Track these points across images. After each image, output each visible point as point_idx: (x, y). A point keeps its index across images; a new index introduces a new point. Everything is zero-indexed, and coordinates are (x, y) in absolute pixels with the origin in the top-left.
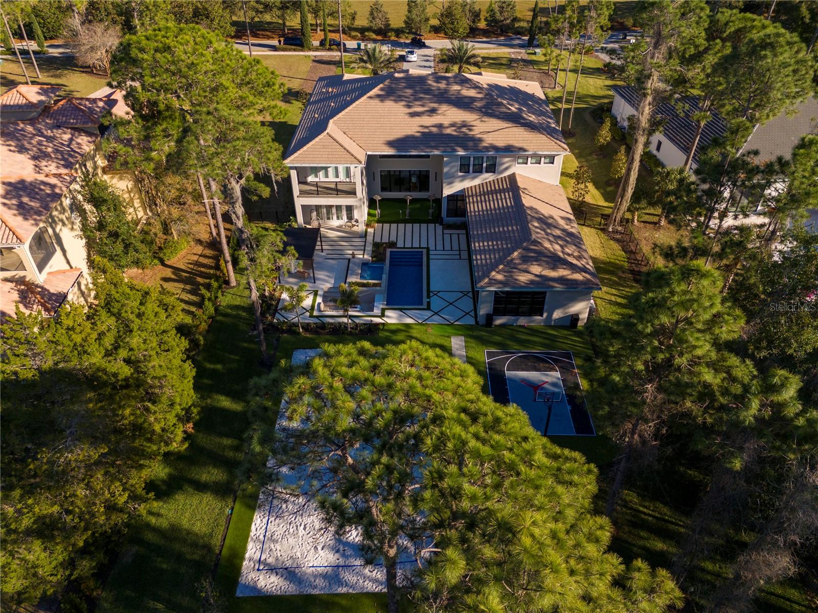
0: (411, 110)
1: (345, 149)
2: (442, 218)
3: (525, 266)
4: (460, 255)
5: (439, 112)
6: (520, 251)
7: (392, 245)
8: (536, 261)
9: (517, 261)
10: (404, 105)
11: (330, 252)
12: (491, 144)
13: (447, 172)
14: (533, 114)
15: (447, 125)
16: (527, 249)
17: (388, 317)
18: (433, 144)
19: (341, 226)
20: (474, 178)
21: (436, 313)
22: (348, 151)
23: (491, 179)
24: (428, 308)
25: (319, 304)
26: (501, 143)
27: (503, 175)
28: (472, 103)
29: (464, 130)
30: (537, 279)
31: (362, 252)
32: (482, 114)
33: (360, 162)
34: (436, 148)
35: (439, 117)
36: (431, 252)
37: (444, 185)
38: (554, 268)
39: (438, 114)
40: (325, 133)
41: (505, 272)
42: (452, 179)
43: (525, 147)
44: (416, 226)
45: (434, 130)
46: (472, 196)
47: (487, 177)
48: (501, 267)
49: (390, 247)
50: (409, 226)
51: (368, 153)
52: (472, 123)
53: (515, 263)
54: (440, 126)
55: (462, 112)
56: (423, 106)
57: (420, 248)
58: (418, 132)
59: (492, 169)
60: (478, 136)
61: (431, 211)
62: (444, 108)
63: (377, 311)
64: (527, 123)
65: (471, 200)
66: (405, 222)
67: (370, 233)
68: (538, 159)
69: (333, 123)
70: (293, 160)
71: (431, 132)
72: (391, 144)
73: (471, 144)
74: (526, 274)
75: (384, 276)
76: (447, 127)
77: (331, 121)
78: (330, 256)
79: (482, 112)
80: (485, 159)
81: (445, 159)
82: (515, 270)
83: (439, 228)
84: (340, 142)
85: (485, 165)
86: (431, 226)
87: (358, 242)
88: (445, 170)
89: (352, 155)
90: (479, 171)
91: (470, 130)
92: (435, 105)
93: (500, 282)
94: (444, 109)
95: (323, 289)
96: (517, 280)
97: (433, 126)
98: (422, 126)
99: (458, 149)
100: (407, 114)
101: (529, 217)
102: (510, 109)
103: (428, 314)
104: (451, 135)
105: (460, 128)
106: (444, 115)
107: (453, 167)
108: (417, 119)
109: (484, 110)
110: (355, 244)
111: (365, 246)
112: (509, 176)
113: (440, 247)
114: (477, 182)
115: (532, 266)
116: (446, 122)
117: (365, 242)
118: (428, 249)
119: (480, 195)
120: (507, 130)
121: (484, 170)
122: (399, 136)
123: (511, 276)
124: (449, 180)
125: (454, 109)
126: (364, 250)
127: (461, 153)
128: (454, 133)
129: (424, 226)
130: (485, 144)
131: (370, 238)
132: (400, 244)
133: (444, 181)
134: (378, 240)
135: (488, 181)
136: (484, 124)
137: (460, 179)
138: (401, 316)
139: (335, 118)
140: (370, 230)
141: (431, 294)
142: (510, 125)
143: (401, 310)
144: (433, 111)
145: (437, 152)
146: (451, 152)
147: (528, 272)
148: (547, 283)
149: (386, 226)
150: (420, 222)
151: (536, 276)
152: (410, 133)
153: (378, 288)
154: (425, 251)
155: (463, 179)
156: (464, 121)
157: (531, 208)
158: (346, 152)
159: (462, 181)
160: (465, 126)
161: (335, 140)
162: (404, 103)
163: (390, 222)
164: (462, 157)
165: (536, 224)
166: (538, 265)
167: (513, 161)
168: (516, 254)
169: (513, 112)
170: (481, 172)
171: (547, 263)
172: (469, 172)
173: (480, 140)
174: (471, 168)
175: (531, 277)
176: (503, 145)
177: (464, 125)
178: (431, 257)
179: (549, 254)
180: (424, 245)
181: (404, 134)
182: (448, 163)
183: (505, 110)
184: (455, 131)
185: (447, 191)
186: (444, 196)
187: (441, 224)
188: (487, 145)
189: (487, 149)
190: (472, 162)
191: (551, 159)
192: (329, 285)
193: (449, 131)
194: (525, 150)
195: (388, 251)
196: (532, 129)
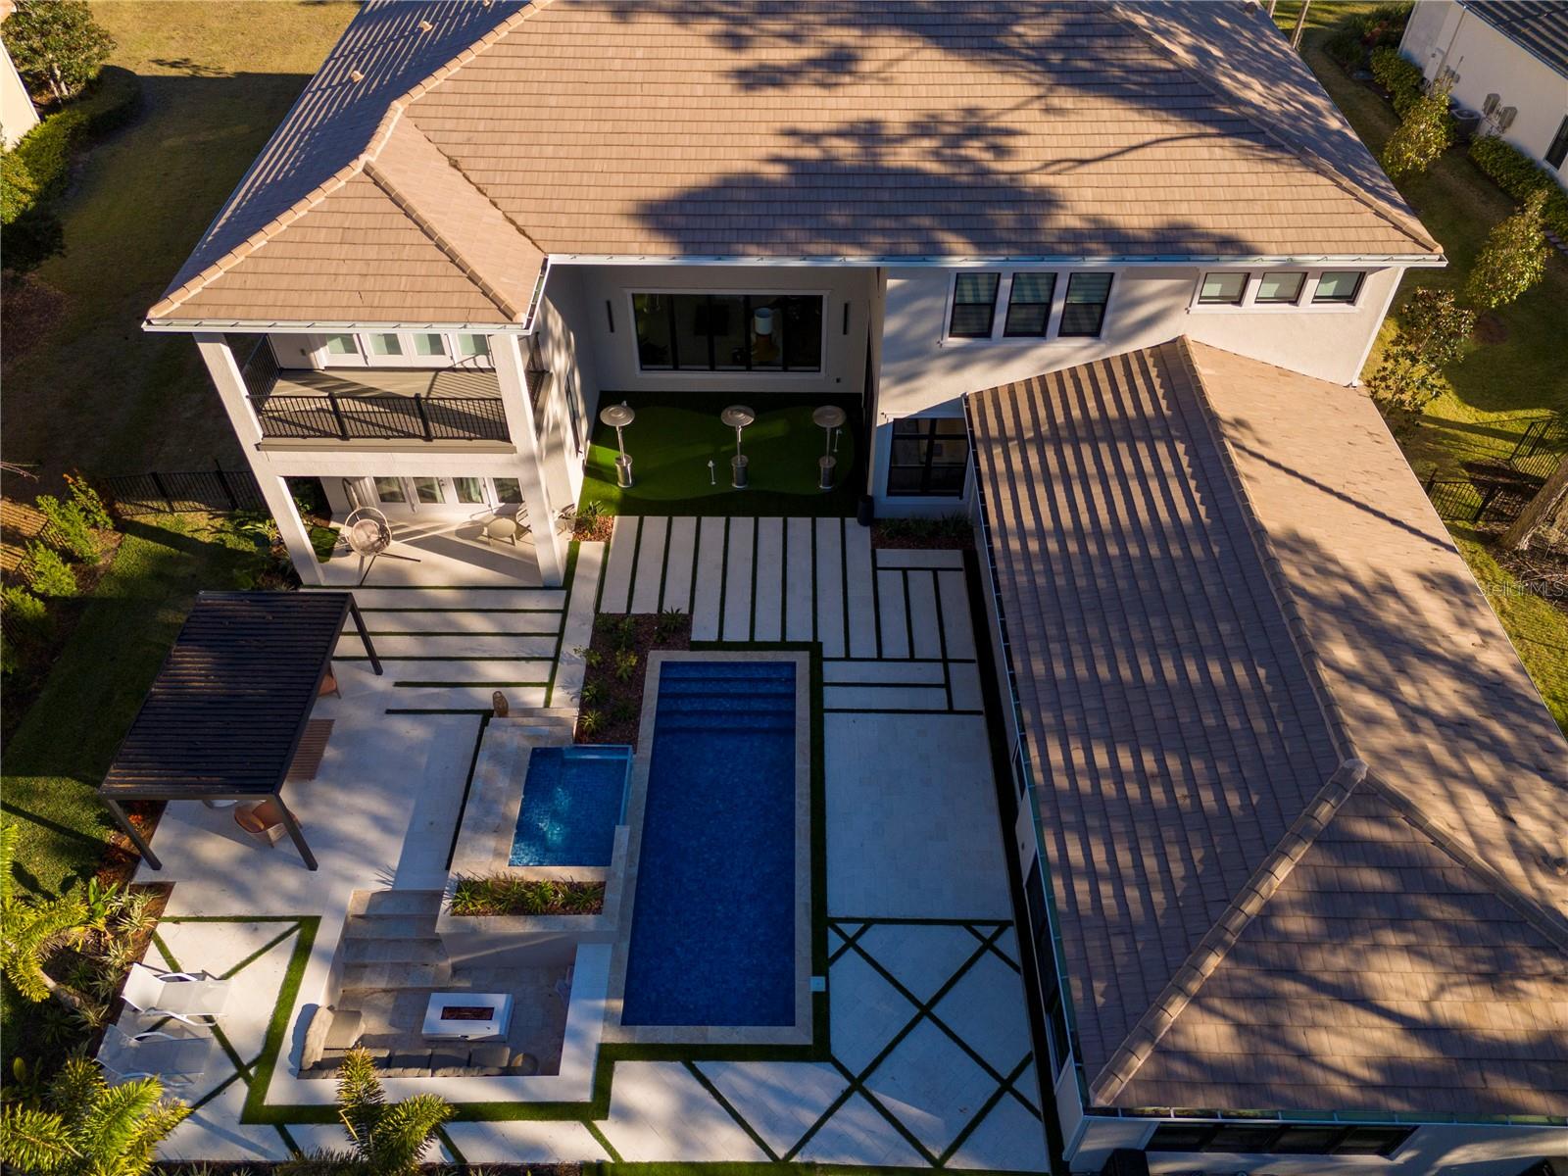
0: (746, 59)
1: (440, 246)
2: (870, 500)
3: (1341, 960)
4: (947, 685)
5: (866, 67)
6: (1300, 851)
7: (672, 628)
8: (1398, 923)
9: (1296, 923)
10: (713, 37)
11: (410, 672)
12: (1094, 219)
13: (897, 337)
14: (1254, 72)
15: (899, 129)
16: (1336, 842)
17: (627, 1116)
18: (840, 217)
19: (473, 531)
20: (1007, 358)
21: (857, 1084)
22: (453, 258)
23: (1078, 361)
24: (819, 1051)
25: (310, 1011)
26: (1136, 217)
27: (1129, 348)
28: (1003, 26)
29: (973, 150)
30: (1415, 1052)
31: (540, 672)
32: (1048, 79)
33: (509, 315)
34: (852, 235)
35: (865, 90)
36: (832, 673)
37: (883, 383)
38: (1499, 976)
39: (863, 78)
40: (357, 166)
41: (1236, 998)
42: (915, 359)
43: (1247, 235)
44: (771, 525)
45: (845, 149)
46: (1004, 440)
47: (1067, 353)
48: (1213, 962)
49: (663, 643)
50: (742, 525)
51: (553, 260)
52: (1007, 121)
53: (1286, 937)
54: (869, 133)
55: (962, 66)
56: (794, 38)
57: (784, 645)
58: (776, 160)
59: (1088, 320)
60: (1038, 180)
61: (826, 463)
62: (885, 48)
63: (574, 1076)
64: (1244, 120)
65: (1000, 465)
66: (725, 506)
67: (589, 562)
68: (1291, 284)
69: (407, 115)
70: (196, 303)
71: (829, 160)
72: (657, 216)
73: (1006, 217)
74: (1355, 1016)
75: (625, 838)
76: (901, 139)
77: (398, 107)
78: (409, 697)
79: (1050, 69)
80: (1062, 285)
81: (891, 283)
82: (1288, 987)
83: (860, 536)
84: (422, 212)
85: (1058, 307)
86: (829, 526)
87: (535, 614)
88: (891, 326)
89: (473, 279)
90: (1031, 326)
91: (1001, 152)
92: (847, 36)
93: (1215, 1073)
94: (888, 54)
95: (340, 910)
96: (1305, 1055)
97: (839, 134)
98: (792, 133)
99: (953, 241)
100: (728, 74)
101: (1302, 607)
102: (1166, 54)
103: (818, 1084)
104: (917, 173)
105: (955, 141)
106: (886, 82)
107: (924, 313)
108: (770, 99)
109: (1056, 58)
110: (520, 623)
111: (560, 635)
112: (1156, 350)
113: (863, 645)
114: (1018, 371)
115: (1379, 961)
116: (895, 115)
117: (564, 612)
118: (814, 648)
119: (1039, 441)
120: (1158, 152)
121: (1054, 325)
122: (691, 181)
123: (1274, 1033)
124: (903, 366)
125: (928, 54)
126: (555, 660)
127: (963, 258)
128: (932, 166)
129: (800, 525)
130: (1066, 220)
131: (584, 592)
132: (704, 628)
133: (884, 368)
134: (615, 604)
135: (1063, 367)
136: (1057, 125)
137: (949, 361)
138: (689, 1108)
139: (418, 93)
140: (591, 550)
141: (835, 943)
142: (1171, 130)
143: (688, 1056)
144: (839, 64)
145: (856, 258)
146: (923, 256)
147: (1362, 1000)
148: (1473, 1080)
149: (655, 525)
150: (785, 506)
151: (1412, 1027)
152: (739, 166)
153: (588, 921)
154: (802, 659)
155: (962, 360)
156: (971, 111)
157: (1298, 544)
158: (443, 265)
159: (957, 368)
160: (975, 132)
161: (397, 201)
162: (714, 26)
163: (670, 509)
164: (961, 276)
165: (1345, 655)
166: (1410, 950)
167: (1178, 292)
168: (1283, 871)
169: (1181, 69)
170: (1041, 334)
171: (1459, 937)
172: (986, 333)
173: (1046, 200)
174: (1000, 319)
175: (1384, 1037)
176: (1149, 222)
177: (975, 127)
178: (832, 697)
179: (1460, 879)
180: (799, 632)
181: (715, 167)
182: (902, 300)
183: (1145, 58)
184: (936, 155)
185: (893, 406)
186: (880, 421)
187: (868, 519)
188: (1074, 223)
189: (1076, 241)
190: (1004, 297)
191: (1349, 287)
192: (372, 883)
193: (906, 156)
194: (1245, 250)
195: (656, 658)
196: (1271, 146)
